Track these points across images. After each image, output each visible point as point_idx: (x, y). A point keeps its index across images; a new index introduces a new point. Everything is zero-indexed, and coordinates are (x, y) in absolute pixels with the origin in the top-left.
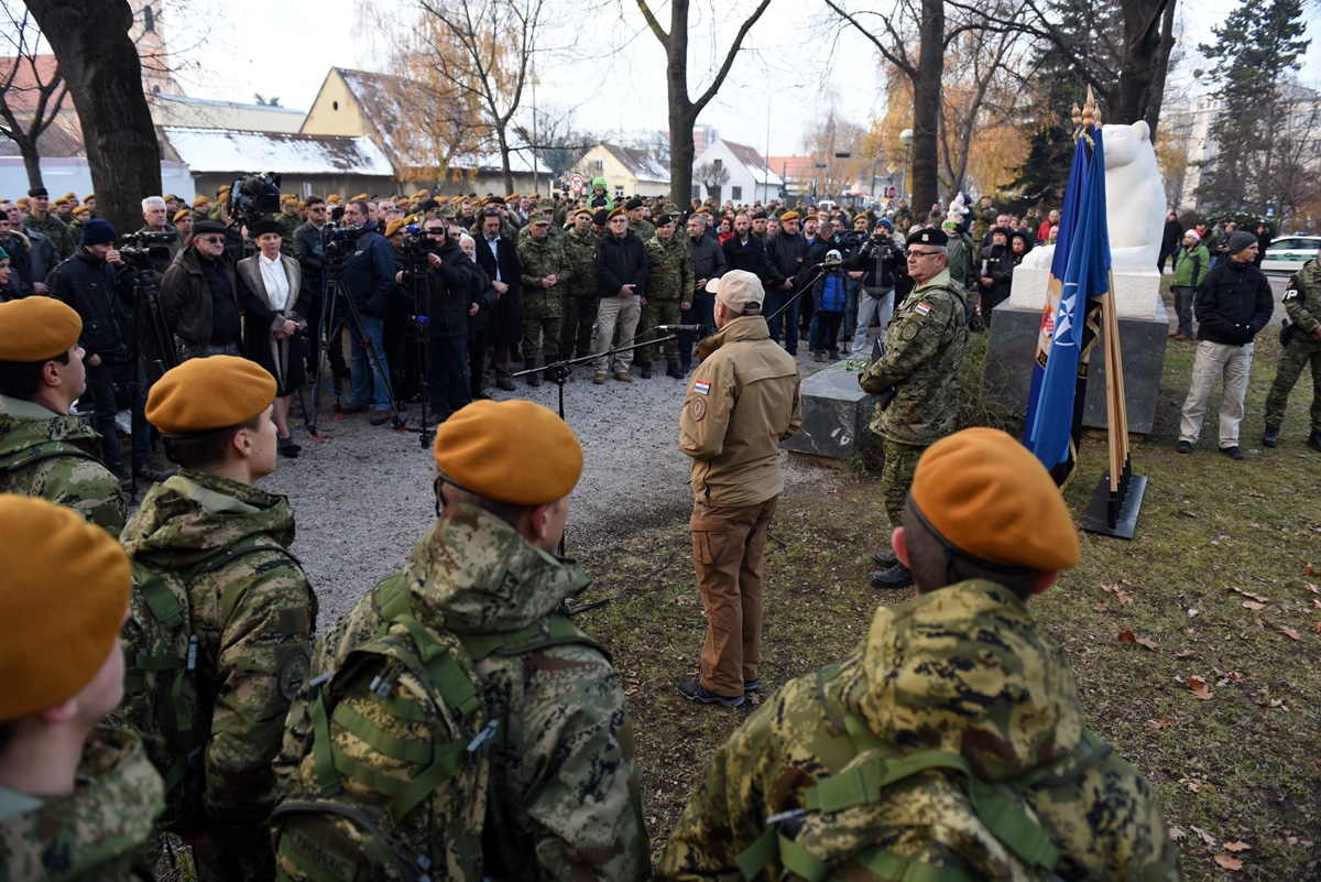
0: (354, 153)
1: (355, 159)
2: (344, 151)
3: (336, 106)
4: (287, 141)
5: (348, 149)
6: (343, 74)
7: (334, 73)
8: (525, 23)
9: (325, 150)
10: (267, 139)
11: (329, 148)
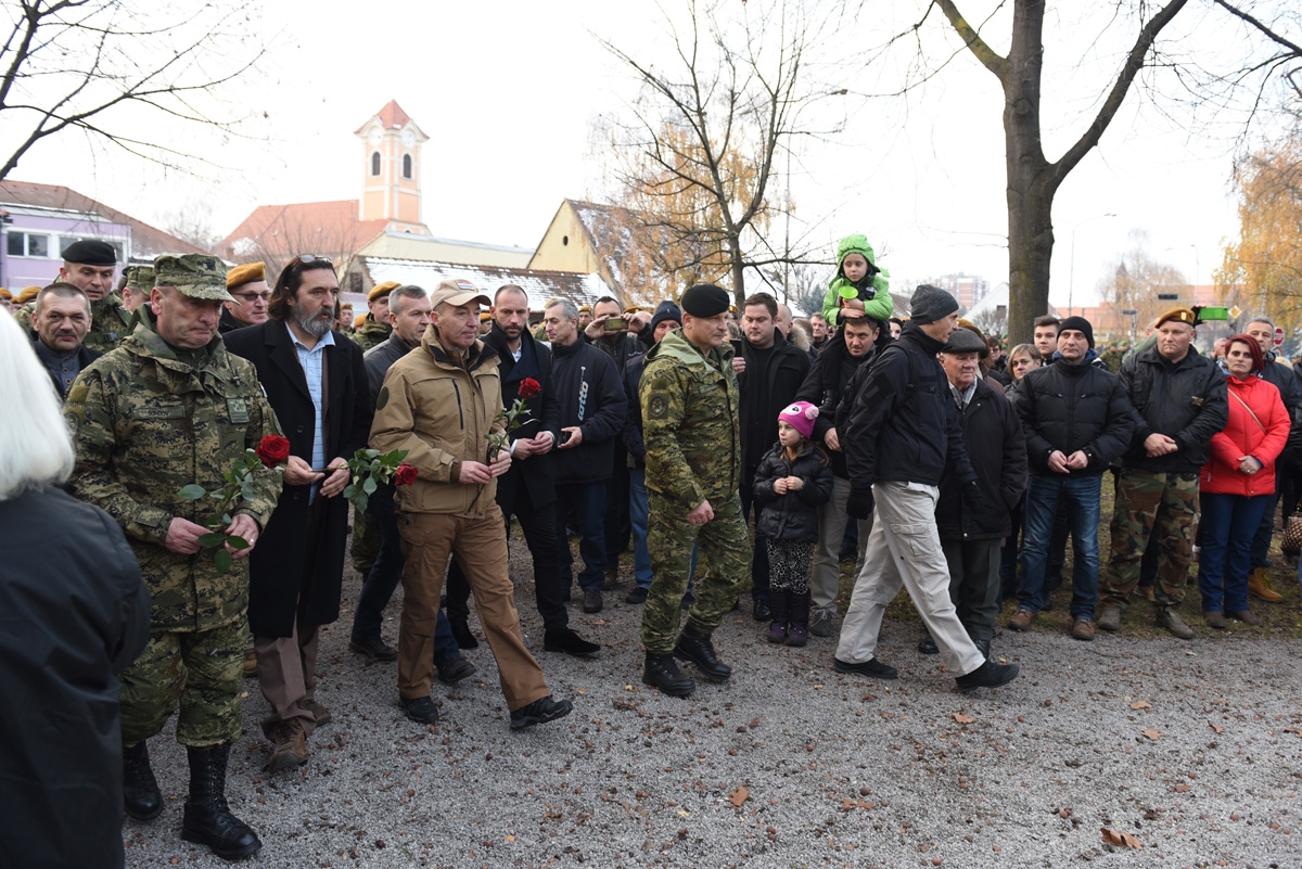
0: (579, 291)
1: (579, 297)
2: (568, 289)
3: (566, 240)
4: (505, 276)
5: (573, 286)
6: (576, 206)
7: (567, 205)
8: (775, 97)
9: (546, 287)
10: (482, 274)
11: (552, 285)
